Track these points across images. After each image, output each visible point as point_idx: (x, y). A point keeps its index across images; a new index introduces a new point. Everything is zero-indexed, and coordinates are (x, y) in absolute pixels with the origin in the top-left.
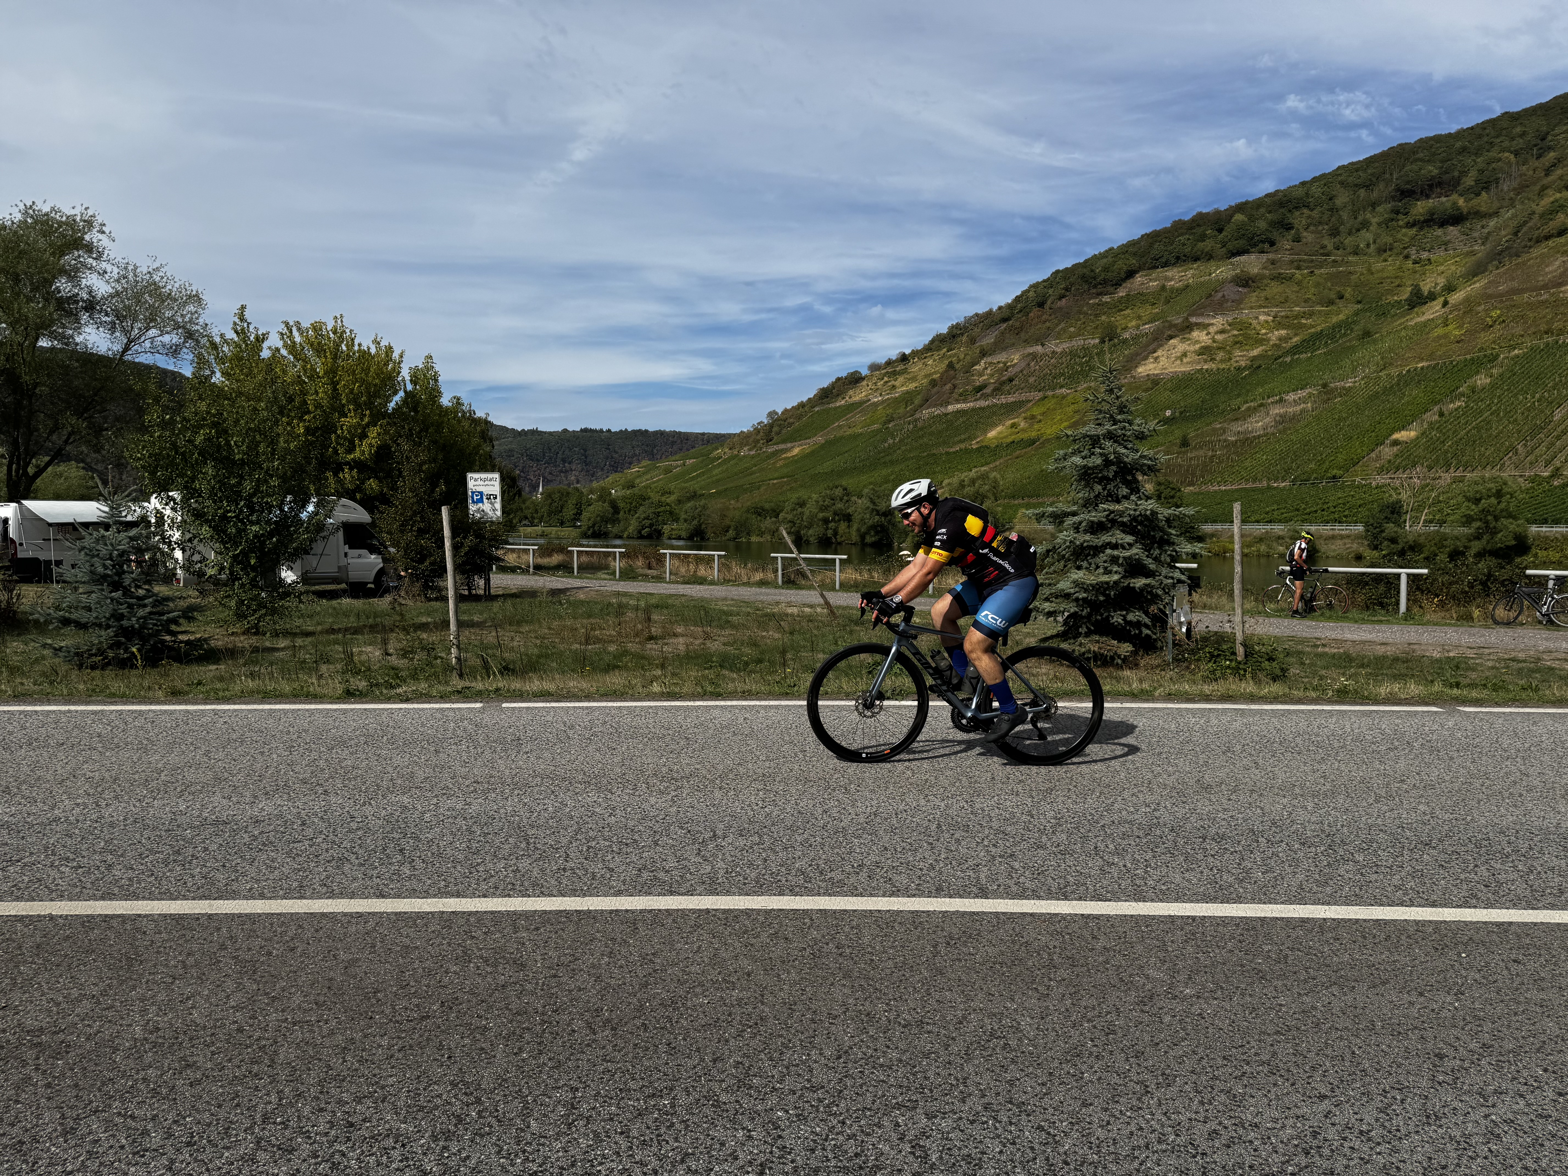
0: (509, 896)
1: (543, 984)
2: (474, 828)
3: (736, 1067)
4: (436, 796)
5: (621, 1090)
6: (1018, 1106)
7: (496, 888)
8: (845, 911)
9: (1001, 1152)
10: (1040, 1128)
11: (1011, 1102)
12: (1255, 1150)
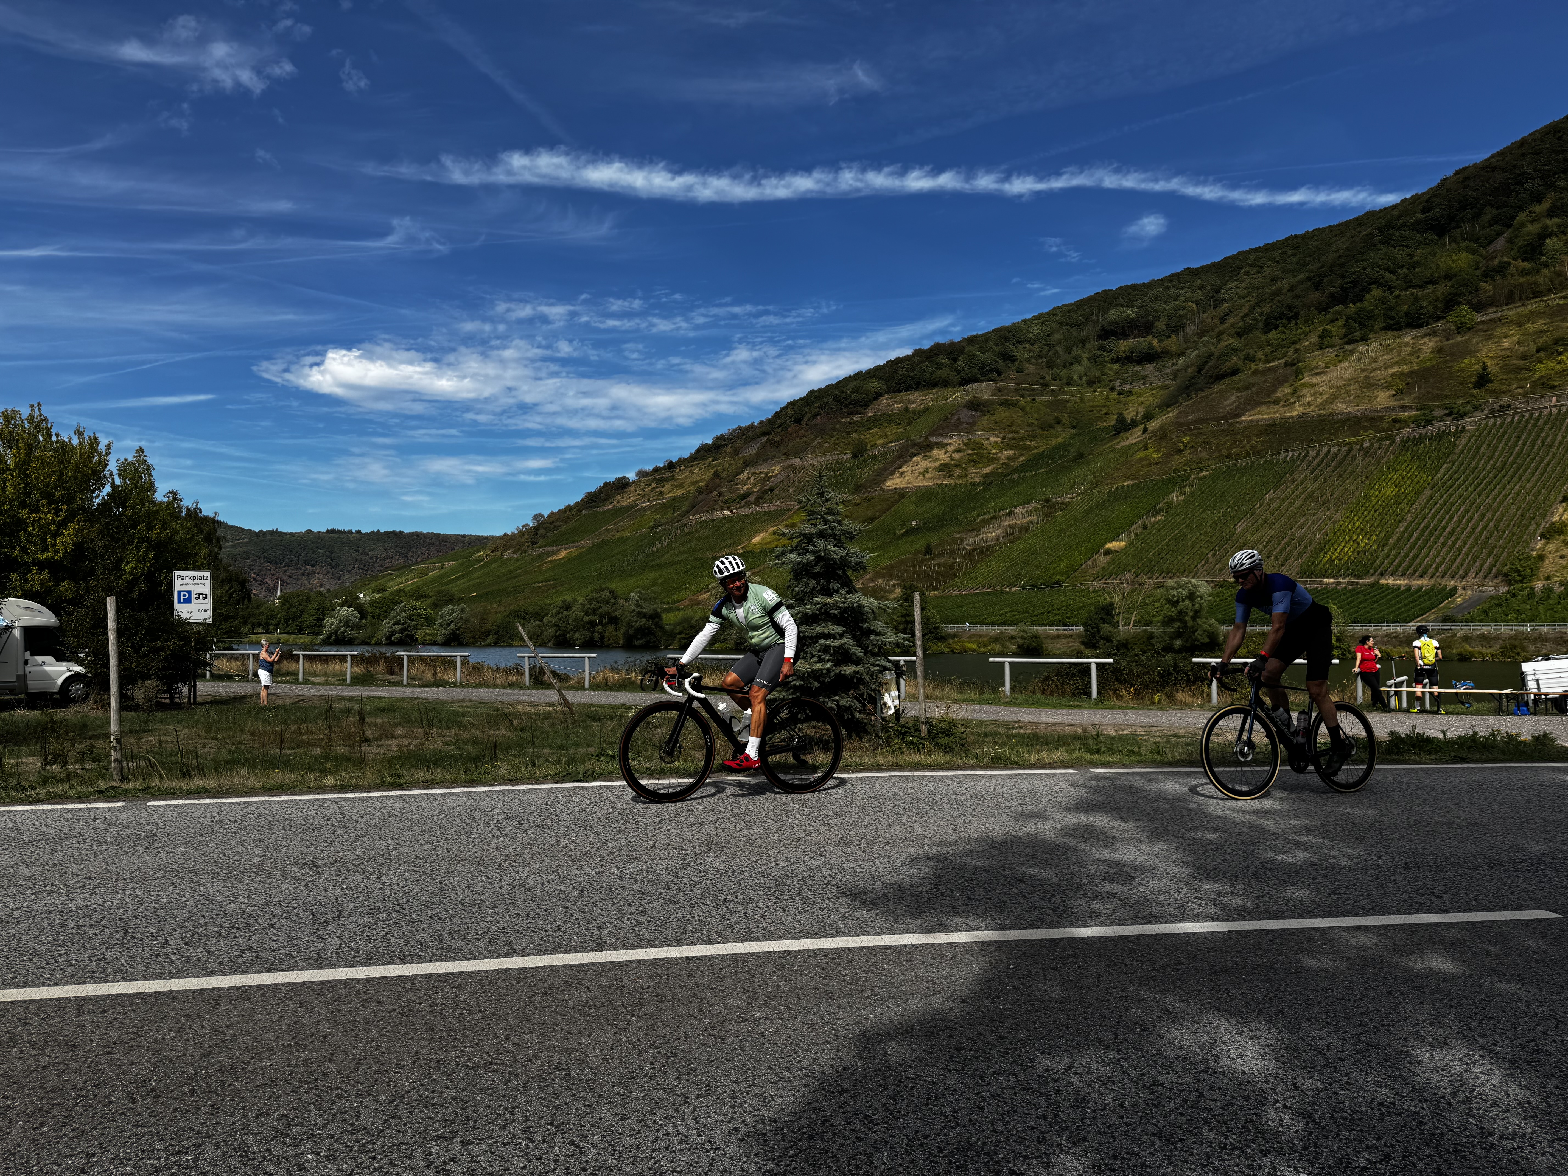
0: (84, 983)
1: (92, 1062)
2: (69, 922)
3: (278, 1120)
4: (36, 893)
5: (143, 1152)
6: (557, 1126)
7: (72, 976)
8: (452, 973)
9: (525, 1167)
10: (572, 1143)
11: (551, 1124)
12: (765, 1141)
